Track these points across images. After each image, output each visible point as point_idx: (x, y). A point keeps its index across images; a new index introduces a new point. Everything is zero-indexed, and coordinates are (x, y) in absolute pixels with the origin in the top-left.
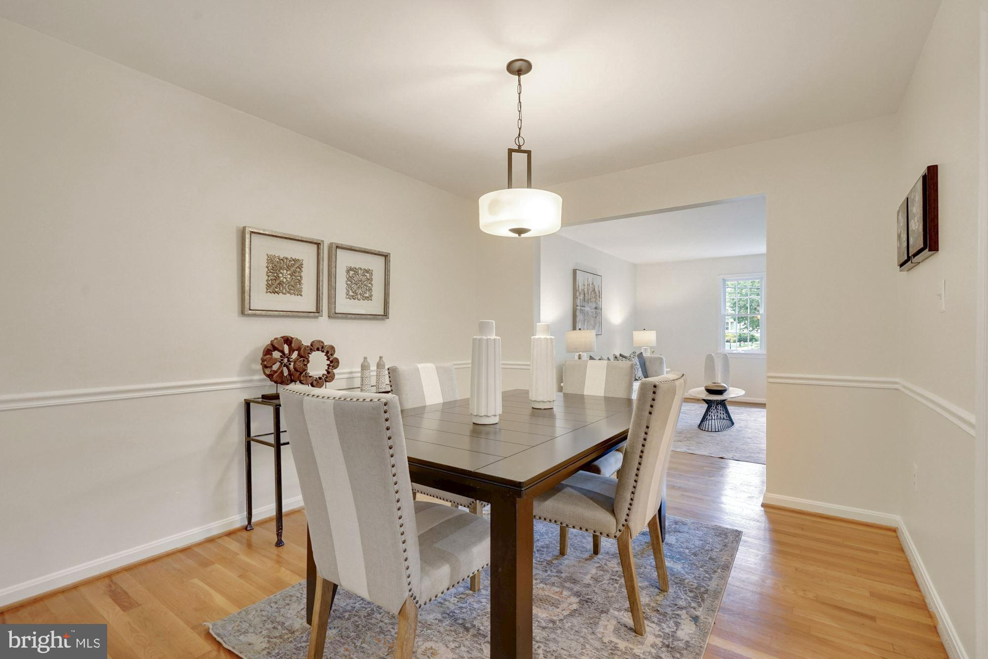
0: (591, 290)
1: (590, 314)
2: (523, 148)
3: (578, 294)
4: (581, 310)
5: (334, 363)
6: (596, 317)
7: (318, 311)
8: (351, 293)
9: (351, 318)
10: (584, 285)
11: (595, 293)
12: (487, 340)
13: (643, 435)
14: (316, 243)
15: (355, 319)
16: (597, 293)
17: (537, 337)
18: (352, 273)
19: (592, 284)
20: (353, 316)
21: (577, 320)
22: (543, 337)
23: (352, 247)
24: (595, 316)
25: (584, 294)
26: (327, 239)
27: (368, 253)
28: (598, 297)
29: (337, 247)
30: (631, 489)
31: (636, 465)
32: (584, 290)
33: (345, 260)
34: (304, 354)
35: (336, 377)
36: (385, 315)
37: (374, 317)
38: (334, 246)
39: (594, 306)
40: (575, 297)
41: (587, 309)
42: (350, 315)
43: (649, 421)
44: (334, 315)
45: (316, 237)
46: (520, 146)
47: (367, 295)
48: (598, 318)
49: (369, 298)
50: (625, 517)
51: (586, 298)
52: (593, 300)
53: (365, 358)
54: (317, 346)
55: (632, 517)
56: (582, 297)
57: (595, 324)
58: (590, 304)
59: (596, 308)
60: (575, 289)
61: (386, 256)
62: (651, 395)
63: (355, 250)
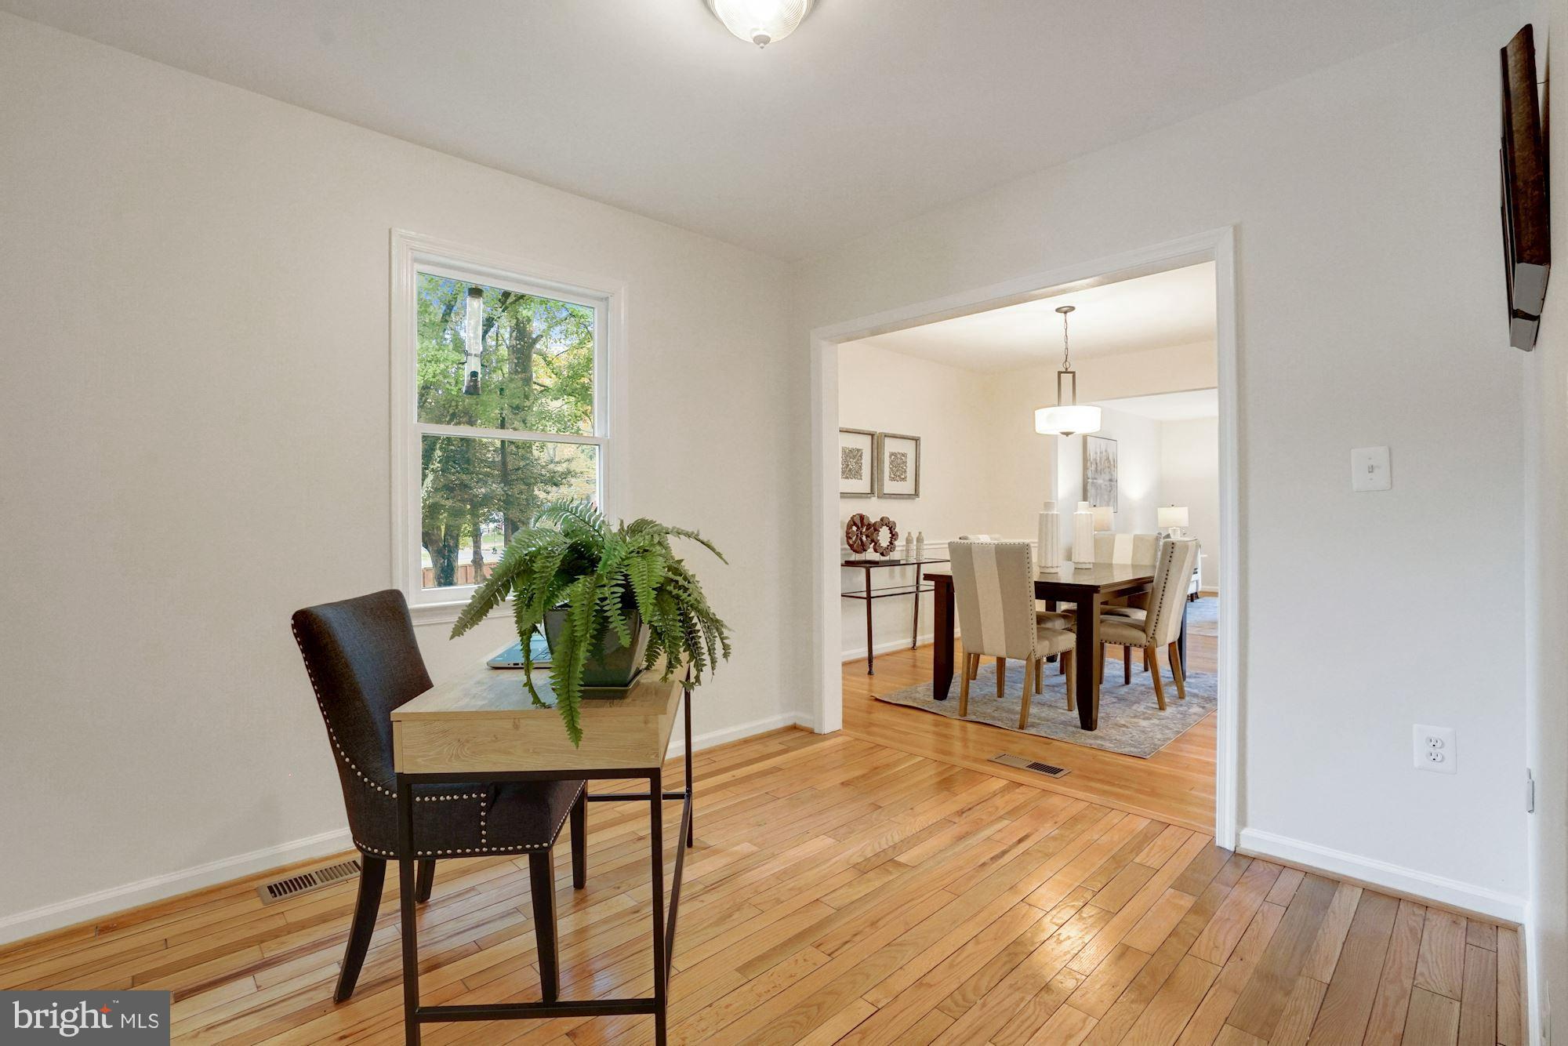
0: (1104, 458)
1: (1103, 486)
2: (1069, 370)
3: (1089, 464)
4: (1093, 483)
5: (894, 536)
6: (1110, 491)
7: (872, 492)
8: (893, 476)
9: (895, 497)
10: (1096, 453)
11: (1109, 462)
12: (1052, 514)
13: (1165, 576)
14: (869, 434)
16: (1112, 463)
17: (1078, 512)
18: (893, 457)
19: (1106, 451)
20: (898, 496)
21: (1089, 495)
22: (1084, 513)
23: (894, 434)
24: (1109, 489)
25: (1097, 464)
26: (878, 430)
27: (905, 438)
28: (1112, 467)
29: (885, 436)
30: (1157, 612)
31: (1160, 597)
32: (1096, 460)
33: (890, 446)
34: (874, 528)
35: (897, 548)
36: (917, 494)
37: (909, 496)
38: (883, 435)
39: (1107, 478)
40: (1085, 468)
41: (1100, 481)
42: (894, 495)
43: (1169, 567)
44: (883, 496)
45: (871, 429)
46: (1066, 369)
47: (903, 477)
48: (1112, 492)
49: (904, 479)
50: (1152, 632)
51: (1099, 469)
52: (1107, 470)
53: (909, 533)
54: (884, 522)
55: (1157, 632)
56: (1094, 466)
57: (1110, 500)
58: (1103, 475)
59: (1111, 480)
60: (1085, 460)
61: (916, 440)
62: (1171, 550)
63: (896, 437)
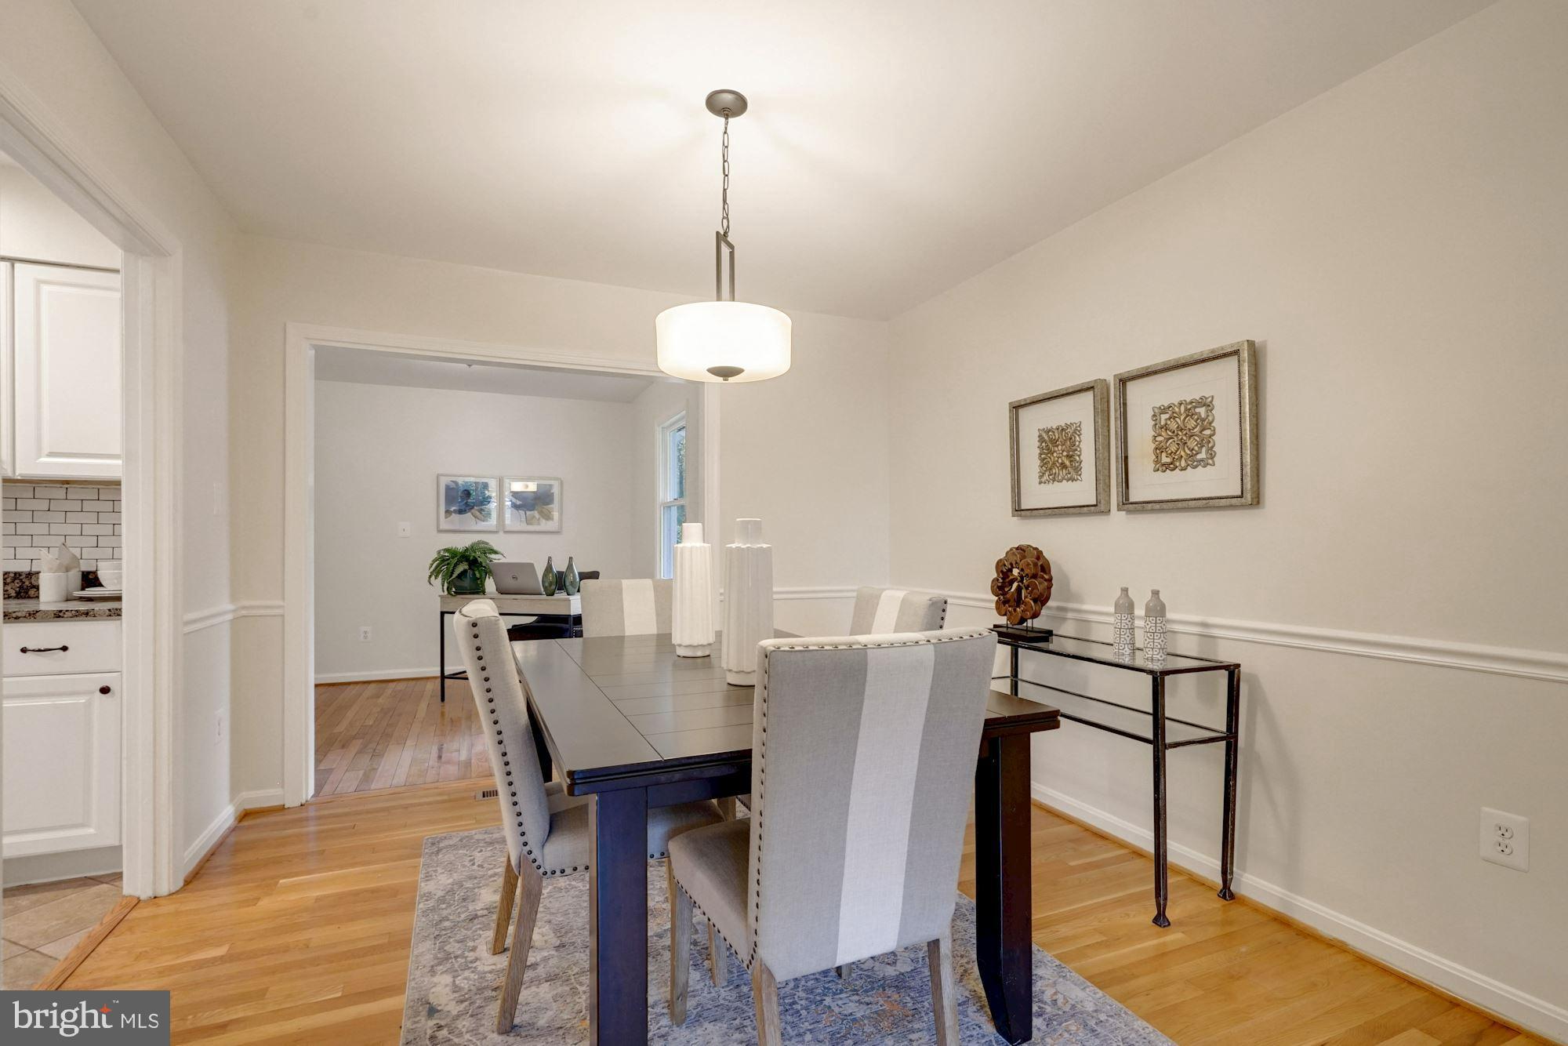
8: (1165, 459)
9: (1153, 511)
15: (1161, 510)
20: (1157, 506)
23: (1148, 368)
42: (1150, 505)
47: (1201, 455)
49: (1207, 462)
53: (1123, 590)
63: (1155, 373)
